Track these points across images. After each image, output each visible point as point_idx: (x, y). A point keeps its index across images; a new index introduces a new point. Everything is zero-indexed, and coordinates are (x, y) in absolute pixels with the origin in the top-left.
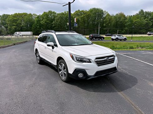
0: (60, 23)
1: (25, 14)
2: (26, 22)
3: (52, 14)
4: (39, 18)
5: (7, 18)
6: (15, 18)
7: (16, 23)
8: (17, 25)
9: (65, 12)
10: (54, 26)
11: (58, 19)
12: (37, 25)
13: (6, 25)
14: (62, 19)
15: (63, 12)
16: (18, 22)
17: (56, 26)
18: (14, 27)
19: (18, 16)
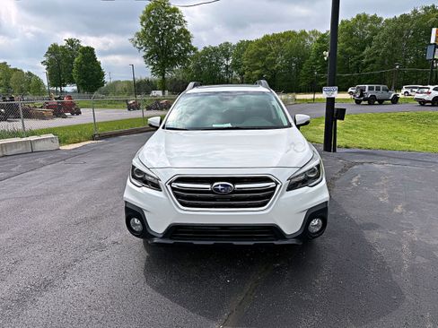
0: (389, 52)
1: (289, 35)
2: (288, 58)
3: (367, 23)
4: (324, 42)
5: (244, 50)
6: (263, 49)
7: (263, 60)
8: (264, 67)
9: (415, 11)
10: (367, 63)
11: (384, 39)
12: (316, 64)
13: (241, 70)
14: (401, 35)
15: (409, 12)
16: (268, 58)
17: (373, 62)
18: (257, 72)
19: (269, 41)
